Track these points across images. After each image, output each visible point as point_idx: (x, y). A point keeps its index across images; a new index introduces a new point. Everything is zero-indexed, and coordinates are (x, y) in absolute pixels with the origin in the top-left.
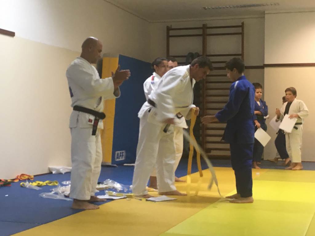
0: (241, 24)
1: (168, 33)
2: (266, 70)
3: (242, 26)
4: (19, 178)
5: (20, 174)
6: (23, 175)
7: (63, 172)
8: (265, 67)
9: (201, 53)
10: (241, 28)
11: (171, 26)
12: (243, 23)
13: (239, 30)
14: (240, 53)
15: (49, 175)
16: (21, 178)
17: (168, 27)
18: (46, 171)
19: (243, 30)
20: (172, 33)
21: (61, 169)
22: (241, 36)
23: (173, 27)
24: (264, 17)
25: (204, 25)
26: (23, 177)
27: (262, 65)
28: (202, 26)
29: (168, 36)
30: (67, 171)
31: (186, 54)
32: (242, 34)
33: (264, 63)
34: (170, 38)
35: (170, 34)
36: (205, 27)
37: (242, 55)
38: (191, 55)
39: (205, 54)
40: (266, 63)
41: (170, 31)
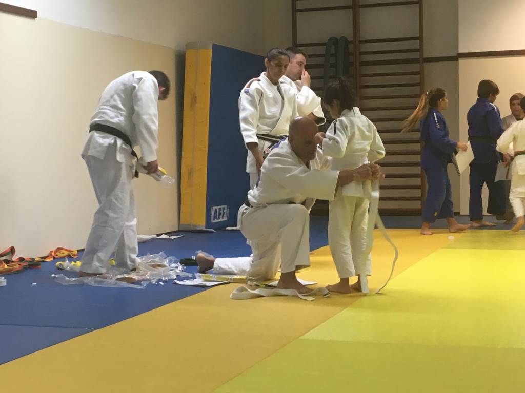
1: (294, 5)
2: (462, 62)
4: (53, 254)
5: (54, 249)
6: (59, 249)
8: (459, 59)
9: (350, 39)
14: (418, 35)
16: (57, 255)
20: (301, 5)
22: (417, 6)
26: (60, 252)
27: (456, 55)
29: (295, 11)
31: (326, 41)
32: (419, 2)
33: (458, 51)
34: (298, 14)
35: (298, 7)
37: (420, 38)
38: (334, 41)
39: (357, 40)
40: (460, 51)
41: (298, 2)
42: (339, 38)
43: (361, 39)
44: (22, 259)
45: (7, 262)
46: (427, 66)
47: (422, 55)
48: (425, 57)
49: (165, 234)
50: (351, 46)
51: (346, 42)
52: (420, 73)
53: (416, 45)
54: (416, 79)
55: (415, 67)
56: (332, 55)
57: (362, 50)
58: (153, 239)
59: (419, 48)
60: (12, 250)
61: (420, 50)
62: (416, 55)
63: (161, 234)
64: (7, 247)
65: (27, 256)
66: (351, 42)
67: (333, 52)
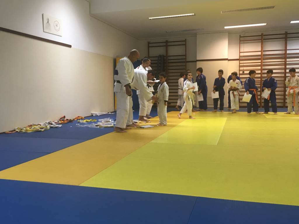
0: (184, 40)
1: (148, 45)
2: (198, 62)
3: (185, 41)
5: (77, 117)
6: (79, 117)
7: (99, 115)
9: (165, 55)
10: (185, 42)
11: (150, 42)
12: (186, 40)
13: (184, 43)
14: (185, 54)
15: (92, 116)
17: (148, 42)
18: (90, 115)
19: (186, 43)
20: (150, 45)
22: (185, 46)
23: (151, 42)
24: (196, 36)
25: (166, 41)
27: (195, 60)
28: (165, 41)
29: (149, 47)
30: (101, 114)
31: (158, 56)
32: (185, 45)
33: (196, 59)
34: (150, 48)
35: (150, 46)
36: (167, 42)
37: (185, 55)
38: (160, 56)
40: (197, 59)
41: (150, 44)
42: (162, 55)
43: (168, 55)
44: (67, 120)
45: (63, 120)
46: (187, 63)
48: (187, 61)
49: (110, 112)
50: (165, 58)
51: (164, 56)
52: (185, 66)
53: (184, 57)
54: (184, 67)
55: (184, 64)
56: (160, 60)
57: (169, 59)
58: (106, 114)
59: (185, 58)
60: (64, 117)
62: (184, 60)
63: (109, 113)
64: (63, 116)
65: (69, 119)
66: (165, 56)
67: (160, 59)
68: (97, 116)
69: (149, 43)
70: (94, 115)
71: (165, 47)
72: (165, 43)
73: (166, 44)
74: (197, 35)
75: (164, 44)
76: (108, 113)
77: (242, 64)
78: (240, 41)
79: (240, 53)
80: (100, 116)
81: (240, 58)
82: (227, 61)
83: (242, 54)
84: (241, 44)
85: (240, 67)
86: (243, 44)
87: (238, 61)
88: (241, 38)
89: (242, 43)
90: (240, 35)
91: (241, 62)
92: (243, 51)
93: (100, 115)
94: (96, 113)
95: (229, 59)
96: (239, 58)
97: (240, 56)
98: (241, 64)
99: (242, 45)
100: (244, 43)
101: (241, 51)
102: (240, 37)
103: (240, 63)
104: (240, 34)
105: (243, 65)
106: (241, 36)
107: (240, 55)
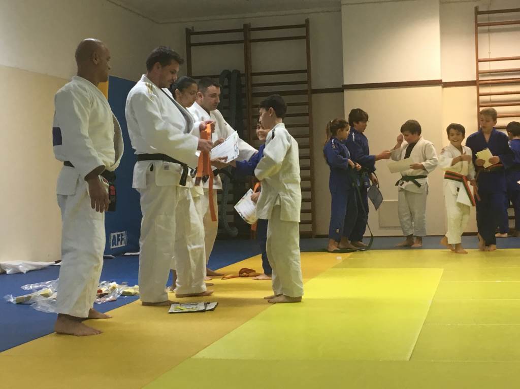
0: (304, 23)
1: (188, 39)
2: (347, 93)
3: (306, 25)
7: (24, 270)
8: (344, 90)
9: (242, 70)
10: (304, 29)
11: (193, 27)
12: (307, 21)
13: (302, 32)
14: (305, 68)
17: (187, 30)
19: (308, 32)
20: (194, 39)
21: (20, 265)
22: (304, 41)
23: (196, 30)
24: (340, 10)
25: (245, 25)
27: (341, 86)
28: (241, 27)
29: (189, 45)
30: (31, 268)
31: (219, 74)
32: (306, 37)
33: (343, 81)
34: (193, 48)
35: (192, 42)
36: (247, 29)
37: (307, 71)
38: (227, 74)
39: (249, 73)
40: (345, 83)
41: (191, 36)
42: (231, 71)
43: (253, 72)
46: (314, 96)
47: (310, 86)
48: (314, 87)
50: (243, 78)
51: (239, 75)
52: (309, 104)
53: (303, 77)
54: (305, 109)
55: (303, 98)
56: (226, 87)
57: (255, 82)
58: (52, 266)
59: (306, 80)
61: (308, 82)
62: (304, 87)
66: (243, 75)
67: (226, 84)
68: (21, 273)
69: (189, 33)
70: (8, 272)
71: (243, 45)
72: (243, 33)
73: (245, 36)
74: (343, 6)
75: (239, 36)
76: (57, 262)
77: (487, 98)
78: (477, 25)
79: (479, 63)
80: (27, 272)
81: (480, 79)
82: (439, 88)
83: (484, 67)
84: (479, 35)
85: (479, 106)
86: (487, 35)
87: (474, 88)
88: (479, 16)
89: (484, 32)
90: (476, 8)
91: (483, 90)
92: (487, 57)
93: (30, 271)
94: (14, 263)
95: (444, 81)
96: (476, 80)
97: (478, 73)
98: (481, 98)
99: (483, 38)
100: (489, 31)
101: (480, 57)
102: (477, 12)
103: (479, 95)
104: (476, 4)
105: (491, 101)
106: (480, 10)
107: (480, 69)
